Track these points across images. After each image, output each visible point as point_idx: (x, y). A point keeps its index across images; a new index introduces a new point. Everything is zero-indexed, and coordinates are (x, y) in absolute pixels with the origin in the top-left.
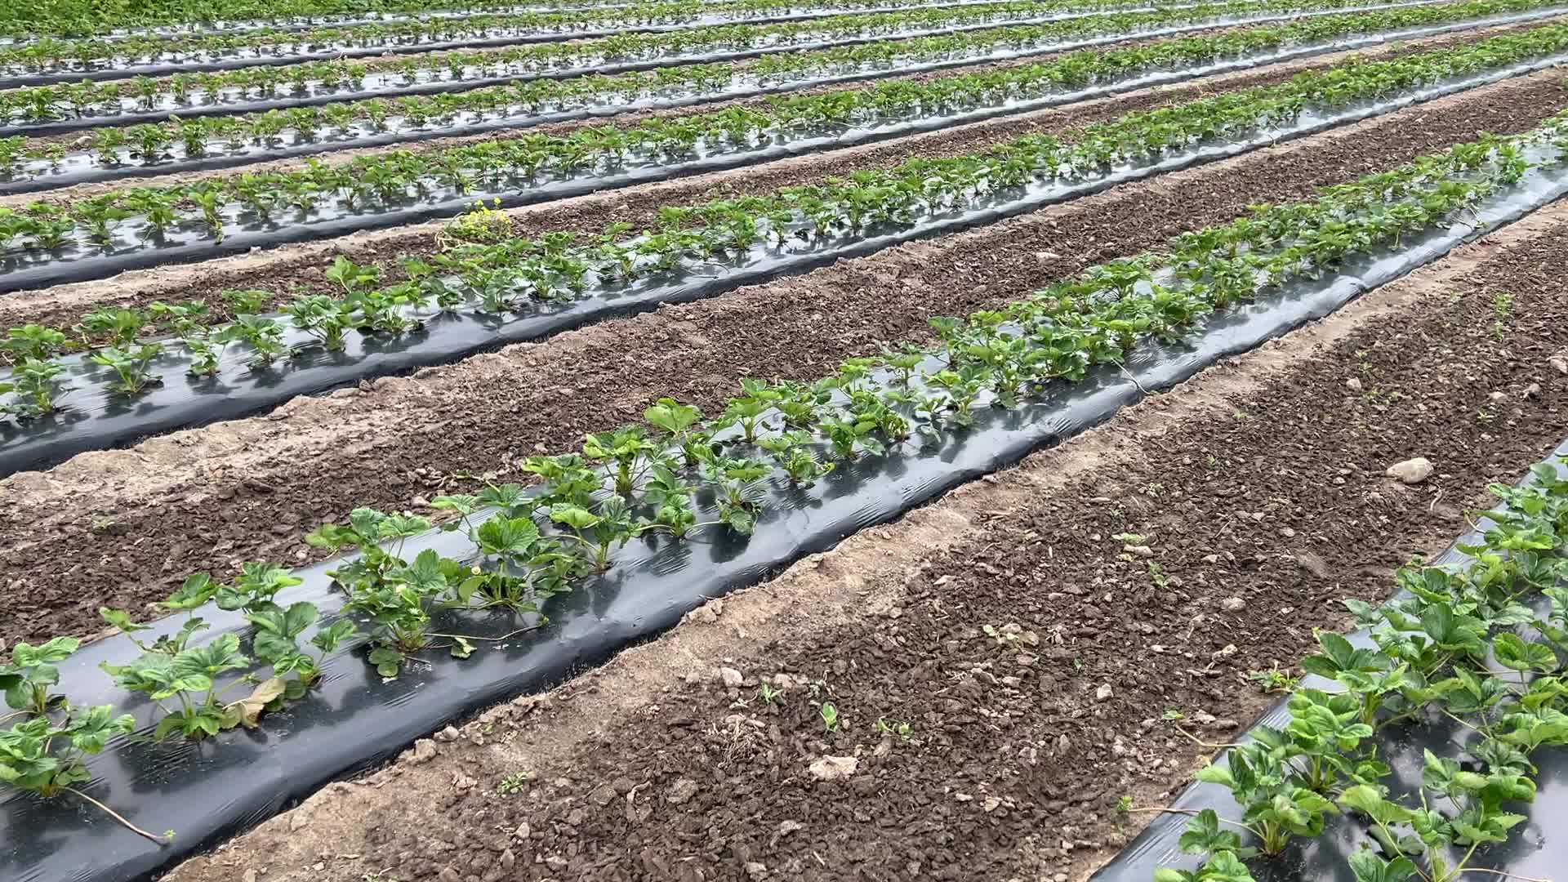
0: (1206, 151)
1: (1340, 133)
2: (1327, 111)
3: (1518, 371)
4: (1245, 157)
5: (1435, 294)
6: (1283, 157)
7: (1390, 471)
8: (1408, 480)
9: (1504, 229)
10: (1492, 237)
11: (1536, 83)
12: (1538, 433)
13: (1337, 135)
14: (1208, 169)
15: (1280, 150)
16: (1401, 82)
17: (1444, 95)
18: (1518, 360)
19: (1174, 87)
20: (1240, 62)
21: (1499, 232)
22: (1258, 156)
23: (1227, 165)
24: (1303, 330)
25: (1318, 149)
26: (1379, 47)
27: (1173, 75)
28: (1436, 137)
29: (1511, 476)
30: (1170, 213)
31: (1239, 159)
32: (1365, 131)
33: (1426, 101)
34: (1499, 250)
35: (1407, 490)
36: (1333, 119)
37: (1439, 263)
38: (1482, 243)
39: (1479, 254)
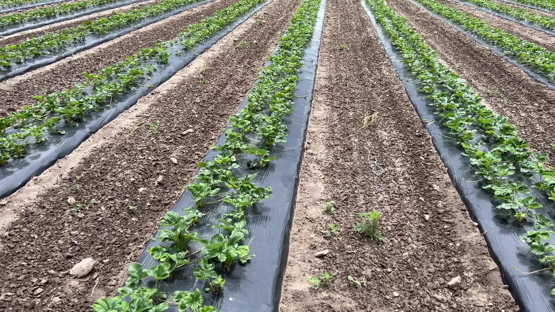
0: (38, 62)
1: (104, 46)
2: (99, 36)
3: (157, 166)
4: (57, 63)
5: (127, 127)
6: (76, 61)
7: (72, 271)
8: (81, 275)
9: (162, 85)
10: (157, 90)
11: (182, 17)
12: (158, 211)
13: (103, 47)
14: (37, 72)
15: (75, 57)
16: (130, 21)
17: (148, 25)
18: (158, 160)
19: (34, 31)
20: (69, 16)
21: (160, 87)
22: (64, 61)
23: (48, 68)
24: (55, 166)
25: (93, 54)
26: (128, 6)
27: (36, 24)
28: (143, 43)
29: (140, 248)
30: (7, 101)
31: (55, 64)
32: (115, 44)
33: (141, 28)
34: (159, 96)
35: (80, 283)
36: (101, 39)
37: (133, 108)
38: (153, 94)
39: (151, 99)
